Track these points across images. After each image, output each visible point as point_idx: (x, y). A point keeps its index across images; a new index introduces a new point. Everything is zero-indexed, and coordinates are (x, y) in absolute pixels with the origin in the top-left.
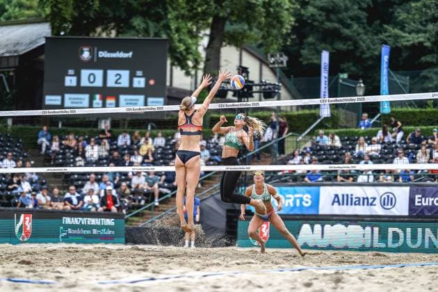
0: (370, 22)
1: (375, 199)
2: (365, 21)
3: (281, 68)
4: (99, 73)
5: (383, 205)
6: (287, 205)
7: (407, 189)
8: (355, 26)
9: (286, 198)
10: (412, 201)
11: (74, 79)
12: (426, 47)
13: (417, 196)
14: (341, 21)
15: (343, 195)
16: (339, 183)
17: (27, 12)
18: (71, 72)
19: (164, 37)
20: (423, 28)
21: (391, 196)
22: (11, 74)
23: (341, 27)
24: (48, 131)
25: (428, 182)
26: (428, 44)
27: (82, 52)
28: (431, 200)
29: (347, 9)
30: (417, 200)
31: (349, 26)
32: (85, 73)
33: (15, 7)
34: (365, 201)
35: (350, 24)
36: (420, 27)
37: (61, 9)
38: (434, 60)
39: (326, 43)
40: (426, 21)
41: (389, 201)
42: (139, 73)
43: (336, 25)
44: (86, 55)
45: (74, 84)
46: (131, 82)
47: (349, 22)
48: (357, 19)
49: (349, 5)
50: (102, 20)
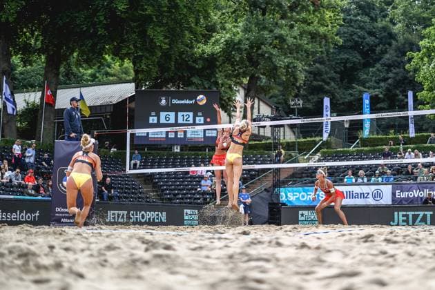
0: (342, 81)
1: (368, 194)
2: (339, 80)
3: (298, 108)
4: (172, 115)
5: (374, 198)
6: (308, 199)
7: (390, 186)
8: (333, 84)
9: (308, 195)
10: (394, 194)
11: (156, 118)
12: (380, 98)
13: (397, 191)
14: (323, 81)
15: (347, 192)
16: (345, 183)
17: (111, 78)
18: (153, 114)
19: (215, 89)
20: (378, 86)
21: (379, 191)
22: (108, 117)
23: (323, 84)
24: (139, 153)
25: (404, 182)
26: (381, 96)
27: (161, 100)
28: (407, 193)
29: (327, 73)
30: (397, 194)
31: (328, 84)
32: (163, 114)
33: (103, 75)
34: (362, 195)
35: (329, 83)
36: (375, 84)
37: (151, 69)
38: (385, 106)
39: (314, 95)
40: (380, 80)
41: (378, 195)
42: (200, 114)
43: (320, 83)
44: (163, 102)
45: (155, 122)
46: (194, 120)
47: (328, 80)
48: (333, 79)
49: (328, 70)
50: (171, 80)
